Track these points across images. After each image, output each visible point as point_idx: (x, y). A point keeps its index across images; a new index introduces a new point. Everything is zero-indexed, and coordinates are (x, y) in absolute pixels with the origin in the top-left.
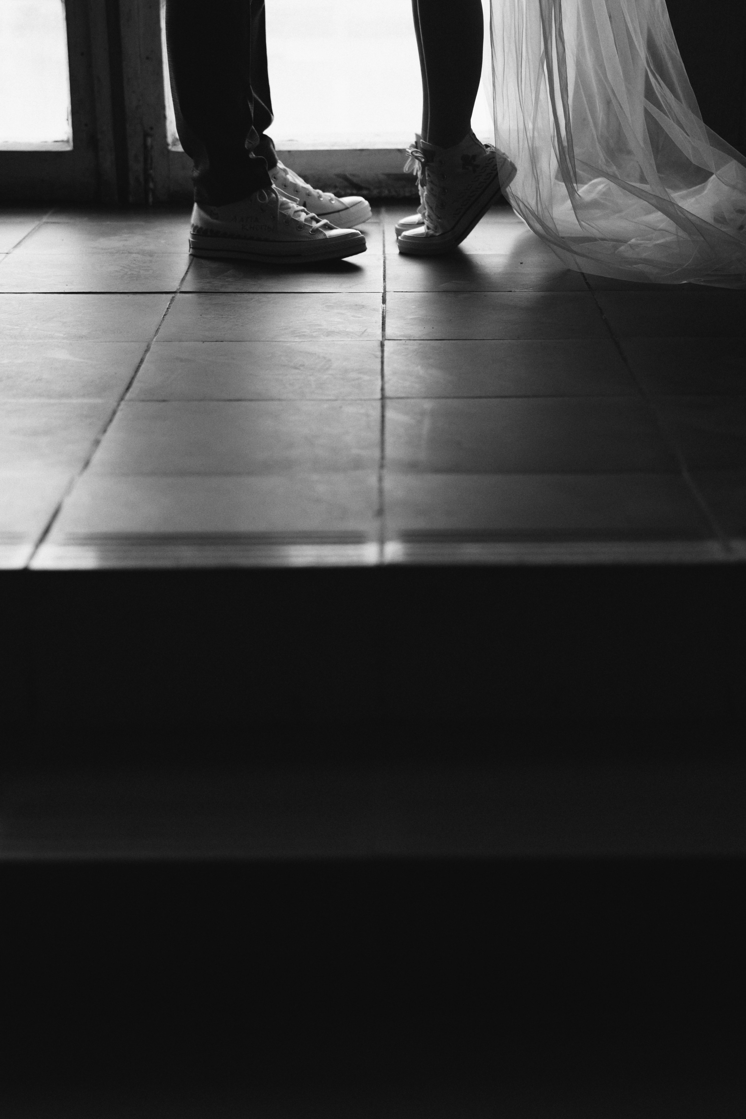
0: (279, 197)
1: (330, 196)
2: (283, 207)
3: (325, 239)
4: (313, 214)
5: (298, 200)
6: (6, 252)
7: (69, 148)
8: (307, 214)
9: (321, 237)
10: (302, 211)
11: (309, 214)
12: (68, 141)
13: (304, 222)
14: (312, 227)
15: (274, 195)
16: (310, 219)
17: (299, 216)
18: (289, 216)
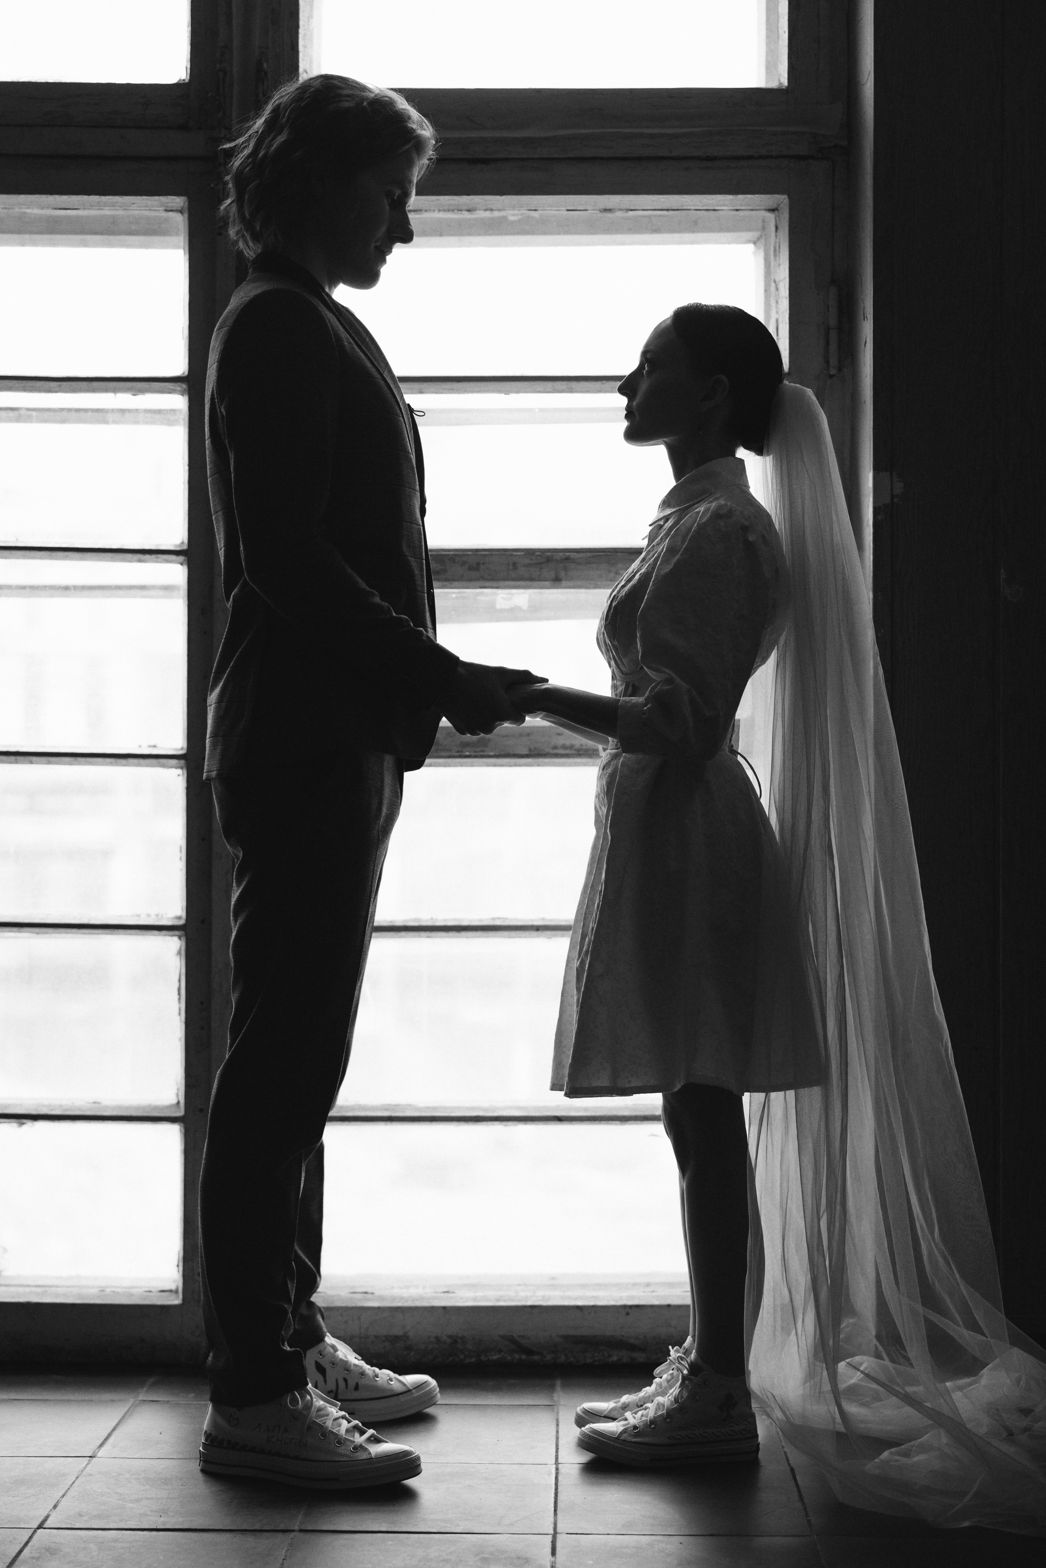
0: (315, 1400)
1: (388, 1375)
2: (322, 1413)
3: (370, 1458)
4: (357, 1422)
5: (338, 1404)
6: (90, 1456)
7: (177, 1301)
8: (349, 1422)
9: (363, 1456)
10: (343, 1417)
11: (352, 1421)
12: (176, 1292)
13: (344, 1436)
14: (354, 1442)
15: (308, 1397)
16: (351, 1428)
17: (340, 1425)
18: (327, 1428)
